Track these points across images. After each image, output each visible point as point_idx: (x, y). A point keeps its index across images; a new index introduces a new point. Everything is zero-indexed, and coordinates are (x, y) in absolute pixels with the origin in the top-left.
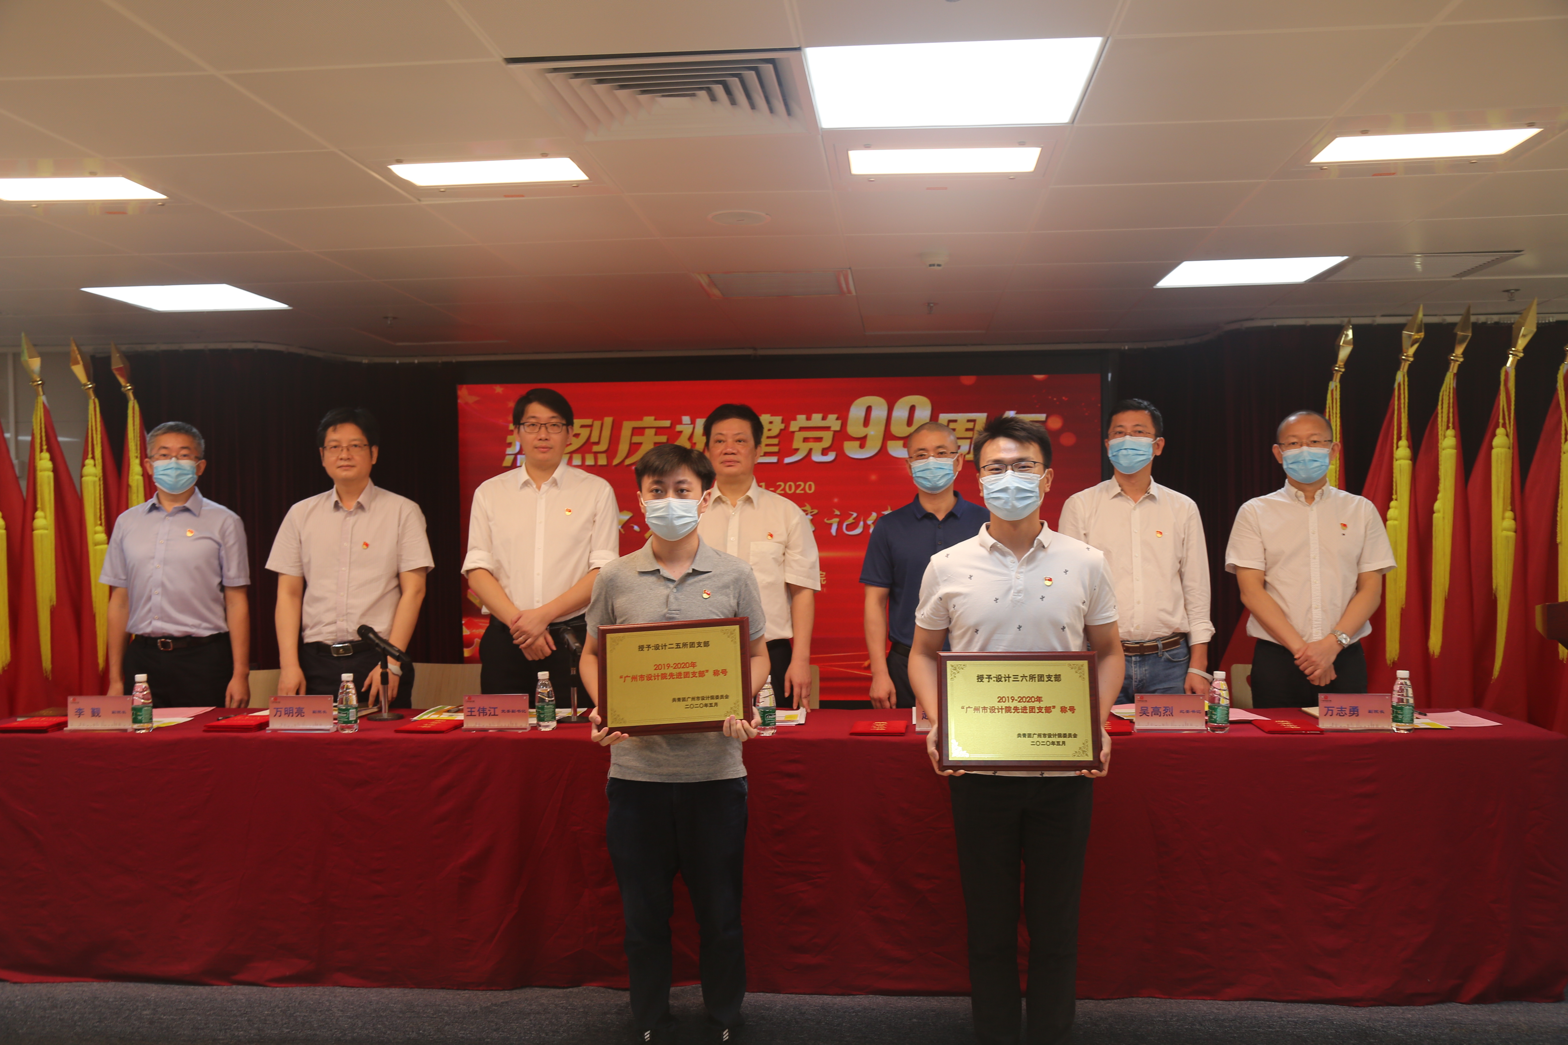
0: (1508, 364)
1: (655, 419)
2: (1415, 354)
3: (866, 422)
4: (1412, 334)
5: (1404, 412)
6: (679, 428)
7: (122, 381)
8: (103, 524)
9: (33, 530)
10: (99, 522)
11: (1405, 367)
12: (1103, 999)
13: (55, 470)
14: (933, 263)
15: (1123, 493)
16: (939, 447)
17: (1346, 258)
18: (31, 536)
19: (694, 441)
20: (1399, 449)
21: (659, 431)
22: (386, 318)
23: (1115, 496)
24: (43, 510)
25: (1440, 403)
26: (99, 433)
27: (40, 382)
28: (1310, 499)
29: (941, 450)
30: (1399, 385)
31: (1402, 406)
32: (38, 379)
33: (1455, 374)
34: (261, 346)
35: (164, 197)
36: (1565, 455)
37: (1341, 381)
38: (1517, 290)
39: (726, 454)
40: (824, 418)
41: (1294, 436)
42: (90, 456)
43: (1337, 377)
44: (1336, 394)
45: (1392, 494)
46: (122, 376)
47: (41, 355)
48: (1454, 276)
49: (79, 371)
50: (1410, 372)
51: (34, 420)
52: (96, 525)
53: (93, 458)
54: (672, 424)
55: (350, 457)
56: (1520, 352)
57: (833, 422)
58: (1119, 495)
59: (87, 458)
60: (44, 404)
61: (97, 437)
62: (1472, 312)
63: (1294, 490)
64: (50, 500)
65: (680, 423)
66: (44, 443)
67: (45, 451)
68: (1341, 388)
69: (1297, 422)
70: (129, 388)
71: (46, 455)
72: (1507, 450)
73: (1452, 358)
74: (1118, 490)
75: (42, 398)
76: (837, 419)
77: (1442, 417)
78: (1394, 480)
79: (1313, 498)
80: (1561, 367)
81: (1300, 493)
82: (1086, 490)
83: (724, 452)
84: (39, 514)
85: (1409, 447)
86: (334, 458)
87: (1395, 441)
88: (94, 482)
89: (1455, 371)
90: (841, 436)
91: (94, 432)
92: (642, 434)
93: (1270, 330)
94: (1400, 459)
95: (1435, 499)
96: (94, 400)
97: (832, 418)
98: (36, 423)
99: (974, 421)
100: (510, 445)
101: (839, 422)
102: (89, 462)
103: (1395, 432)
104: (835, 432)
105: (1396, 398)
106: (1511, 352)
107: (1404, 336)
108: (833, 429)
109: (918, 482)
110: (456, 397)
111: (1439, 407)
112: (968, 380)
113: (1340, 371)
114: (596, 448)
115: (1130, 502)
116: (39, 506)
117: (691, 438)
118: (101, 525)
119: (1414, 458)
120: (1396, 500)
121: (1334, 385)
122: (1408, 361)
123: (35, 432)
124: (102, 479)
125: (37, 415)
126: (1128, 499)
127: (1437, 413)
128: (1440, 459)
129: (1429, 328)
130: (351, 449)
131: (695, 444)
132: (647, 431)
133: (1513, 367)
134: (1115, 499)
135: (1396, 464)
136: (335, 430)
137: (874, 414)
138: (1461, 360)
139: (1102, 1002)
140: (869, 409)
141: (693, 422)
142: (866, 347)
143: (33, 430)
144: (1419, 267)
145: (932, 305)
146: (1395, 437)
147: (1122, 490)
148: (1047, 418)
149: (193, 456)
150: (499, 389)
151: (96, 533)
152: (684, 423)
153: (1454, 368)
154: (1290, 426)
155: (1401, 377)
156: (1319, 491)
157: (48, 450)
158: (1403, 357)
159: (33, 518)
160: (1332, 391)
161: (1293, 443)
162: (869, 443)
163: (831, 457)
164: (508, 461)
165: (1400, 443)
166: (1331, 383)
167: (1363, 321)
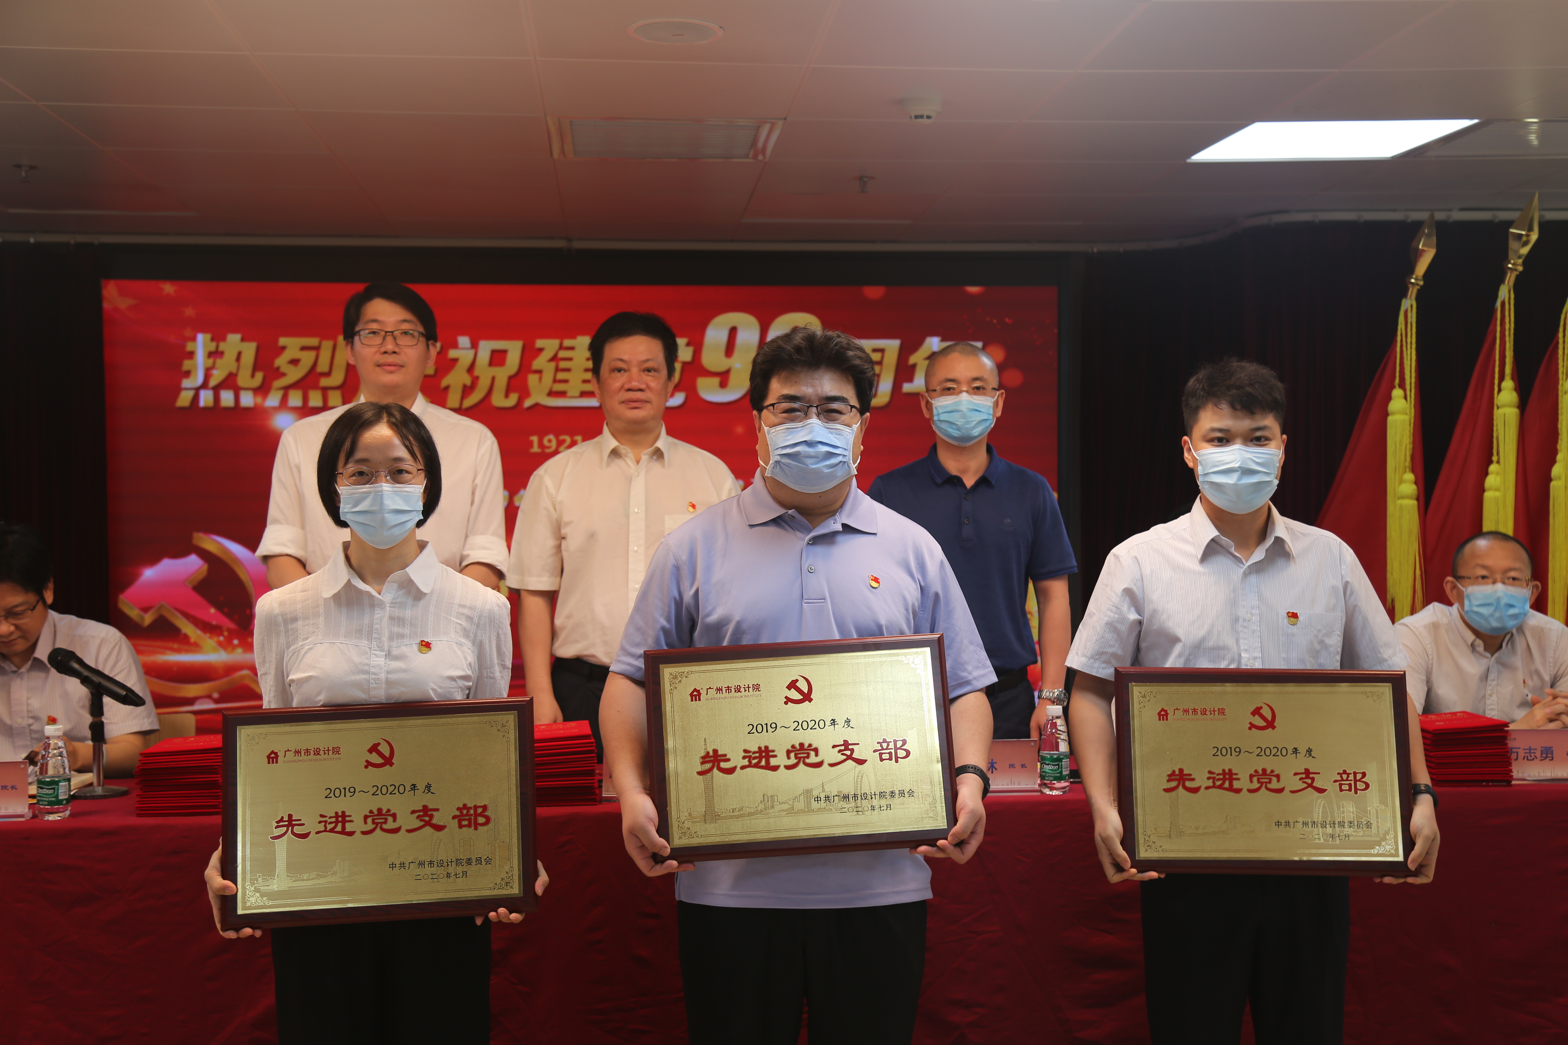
2: (1526, 261)
3: (729, 350)
4: (1524, 233)
5: (1510, 342)
6: (452, 354)
11: (1510, 279)
14: (920, 113)
16: (971, 379)
17: (1476, 121)
19: (477, 374)
20: (1502, 393)
25: (1561, 329)
29: (977, 384)
30: (1503, 304)
31: (1507, 333)
37: (1418, 299)
39: (629, 390)
43: (1413, 292)
44: (1411, 317)
45: (1491, 454)
50: (1518, 287)
65: (455, 346)
68: (1417, 308)
76: (688, 344)
77: (1564, 348)
78: (1495, 435)
83: (627, 386)
85: (1516, 390)
87: (1496, 382)
90: (694, 370)
93: (1310, 227)
94: (1504, 406)
95: (1553, 462)
100: (187, 374)
101: (691, 350)
103: (1497, 370)
105: (1498, 322)
107: (1510, 236)
110: (98, 298)
111: (1561, 335)
112: (874, 292)
113: (1417, 284)
114: (324, 382)
117: (471, 369)
119: (1522, 405)
120: (1498, 462)
121: (1409, 305)
122: (1516, 270)
127: (1558, 343)
128: (1560, 407)
129: (1547, 226)
135: (1498, 412)
137: (741, 337)
140: (733, 332)
141: (474, 346)
144: (1534, 137)
146: (1497, 376)
150: (169, 288)
152: (460, 346)
155: (1505, 293)
158: (1510, 266)
160: (1406, 312)
162: (733, 378)
163: (680, 398)
164: (184, 399)
165: (1504, 384)
166: (1404, 301)
167: (1440, 216)
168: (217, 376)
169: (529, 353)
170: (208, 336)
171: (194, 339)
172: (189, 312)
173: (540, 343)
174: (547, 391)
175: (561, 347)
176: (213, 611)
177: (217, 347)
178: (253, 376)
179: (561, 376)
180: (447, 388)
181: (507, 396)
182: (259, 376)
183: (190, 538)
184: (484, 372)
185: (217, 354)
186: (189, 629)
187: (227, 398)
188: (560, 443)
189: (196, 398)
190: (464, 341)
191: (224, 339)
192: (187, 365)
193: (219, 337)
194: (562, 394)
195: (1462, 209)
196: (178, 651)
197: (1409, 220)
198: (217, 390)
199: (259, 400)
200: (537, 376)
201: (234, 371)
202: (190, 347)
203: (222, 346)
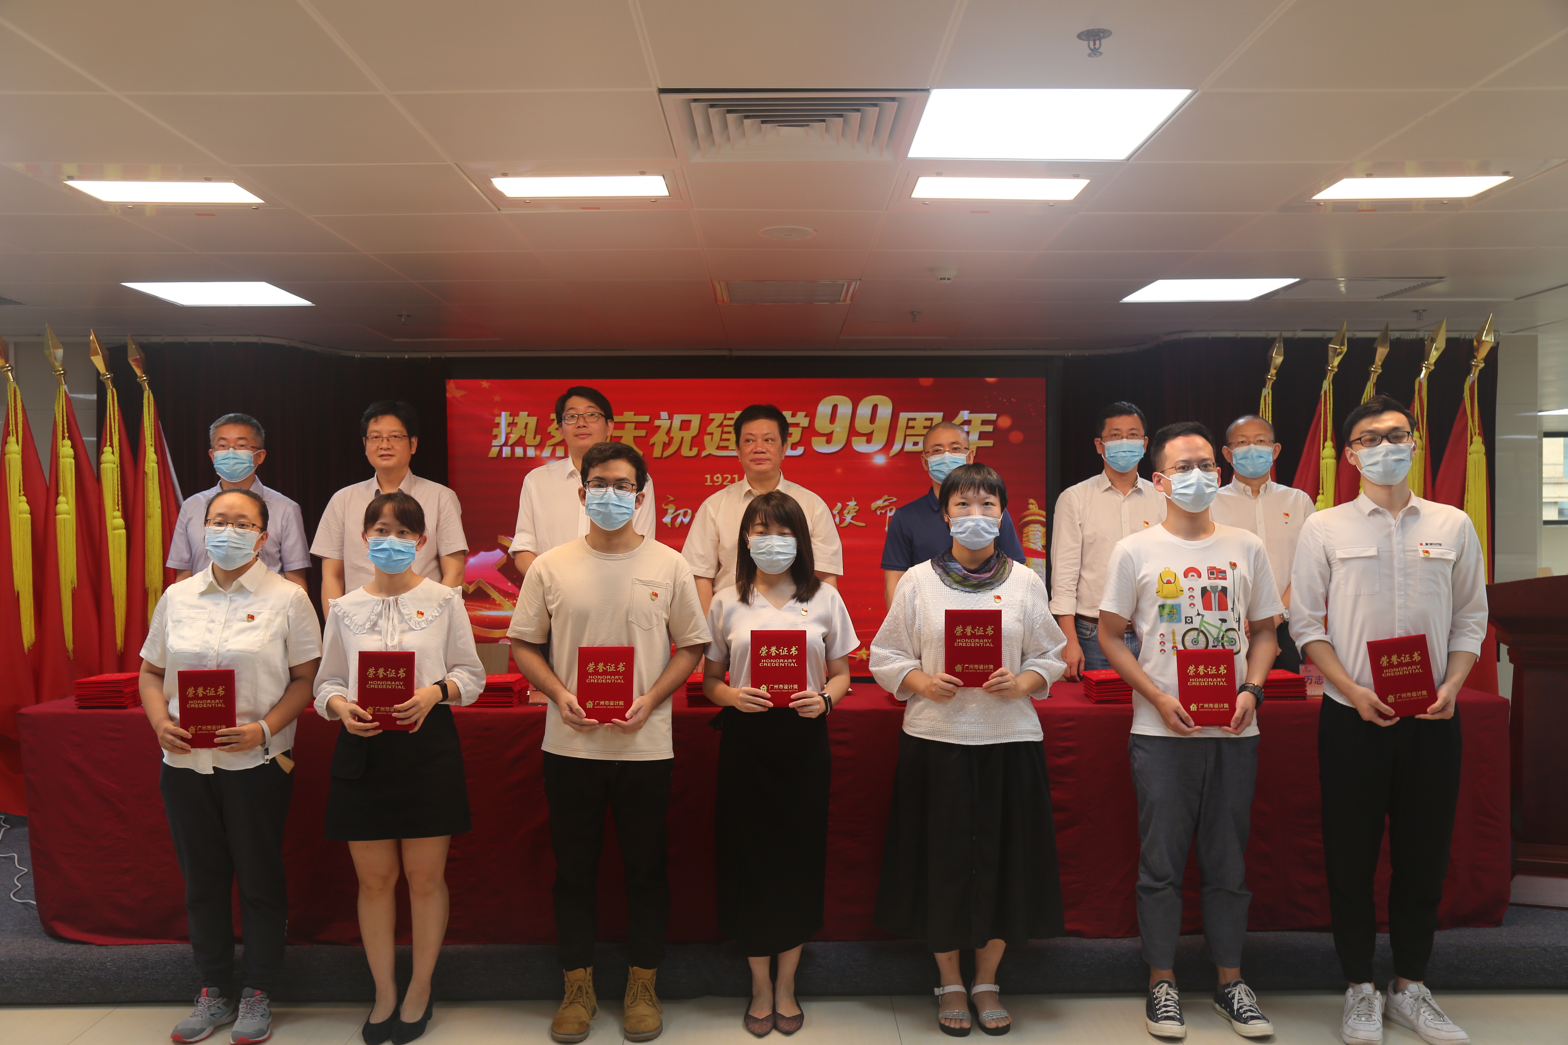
0: (1422, 375)
1: (635, 415)
2: (1339, 366)
3: (833, 418)
4: (1337, 347)
5: (1330, 418)
6: (657, 423)
7: (138, 372)
8: (120, 510)
9: (56, 515)
10: (117, 508)
11: (1330, 377)
12: (1119, 938)
13: (76, 458)
14: (943, 277)
15: (1113, 486)
16: (954, 443)
17: (1298, 280)
18: (55, 520)
19: (671, 435)
20: (1325, 449)
21: (638, 425)
22: (401, 316)
23: (1106, 490)
24: (65, 495)
26: (116, 421)
27: (62, 372)
28: (1256, 492)
29: (955, 446)
30: (1325, 393)
31: (1328, 411)
32: (61, 369)
33: (1374, 384)
34: (265, 340)
35: (260, 201)
36: (1471, 456)
37: (1273, 388)
38: (1424, 311)
40: (793, 415)
41: (1243, 436)
42: (108, 443)
43: (1269, 384)
44: (1268, 399)
45: (1319, 489)
46: (139, 367)
47: (66, 346)
48: (1378, 298)
49: (98, 362)
50: (1334, 381)
51: (56, 408)
52: (114, 510)
53: (111, 446)
54: (650, 419)
55: (390, 447)
56: (1431, 365)
57: (802, 419)
58: (1110, 488)
59: (106, 446)
60: (65, 391)
61: (115, 426)
62: (1390, 328)
63: (1242, 485)
64: (72, 485)
65: (659, 418)
66: (66, 431)
67: (66, 438)
68: (1272, 394)
69: (1246, 424)
70: (145, 378)
71: (68, 443)
72: (1421, 451)
73: (1372, 369)
74: (1109, 484)
75: (64, 387)
76: (806, 416)
78: (1321, 477)
79: (1259, 492)
80: (1467, 379)
81: (1248, 488)
82: (1079, 484)
83: (754, 450)
84: (61, 499)
85: (1334, 447)
86: (375, 448)
87: (1322, 442)
88: (113, 469)
89: (1375, 381)
90: (809, 432)
91: (112, 421)
92: (623, 428)
93: (1205, 341)
94: (1326, 458)
96: (112, 390)
97: (801, 415)
98: (58, 413)
99: (931, 419)
100: (496, 437)
101: (808, 419)
102: (107, 449)
103: (1322, 435)
104: (803, 428)
105: (1323, 405)
106: (1424, 365)
107: (1330, 349)
108: (801, 425)
109: (933, 475)
110: (444, 391)
112: (926, 382)
113: (1272, 379)
115: (1120, 495)
116: (61, 491)
117: (668, 432)
118: (118, 510)
120: (1323, 494)
121: (1267, 392)
122: (1333, 371)
123: (57, 420)
124: (119, 466)
125: (59, 403)
126: (1118, 493)
129: (1353, 343)
130: (390, 439)
131: (672, 438)
132: (627, 425)
133: (1426, 378)
134: (1106, 493)
135: (1323, 463)
136: (376, 421)
137: (840, 412)
138: (1380, 371)
139: (1118, 940)
140: (835, 407)
141: (671, 418)
142: (834, 350)
143: (55, 417)
144: (1343, 289)
145: (915, 313)
146: (1322, 438)
147: (1112, 484)
148: (997, 417)
149: (249, 447)
150: (485, 384)
151: (114, 518)
152: (662, 418)
153: (1373, 378)
154: (1239, 427)
155: (1327, 385)
156: (1263, 486)
157: (69, 438)
158: (1329, 368)
159: (56, 503)
160: (1265, 397)
161: (1242, 442)
162: (834, 439)
163: (800, 451)
164: (494, 452)
165: (1326, 444)
166: (1264, 389)
167: (1286, 334)
168: (514, 438)
169: (705, 422)
170: (508, 413)
171: (500, 415)
172: (497, 398)
173: (711, 416)
174: (716, 446)
175: (725, 418)
176: (510, 584)
177: (513, 420)
178: (535, 438)
179: (725, 436)
180: (654, 444)
181: (691, 449)
182: (538, 437)
183: (497, 539)
184: (677, 434)
185: (512, 425)
186: (495, 595)
187: (519, 452)
188: (724, 479)
189: (501, 451)
190: (664, 415)
191: (518, 415)
192: (495, 431)
193: (514, 414)
194: (726, 448)
195: (1302, 330)
196: (489, 609)
197: (1270, 337)
198: (513, 446)
199: (538, 453)
200: (710, 436)
201: (524, 435)
202: (497, 420)
203: (517, 420)
